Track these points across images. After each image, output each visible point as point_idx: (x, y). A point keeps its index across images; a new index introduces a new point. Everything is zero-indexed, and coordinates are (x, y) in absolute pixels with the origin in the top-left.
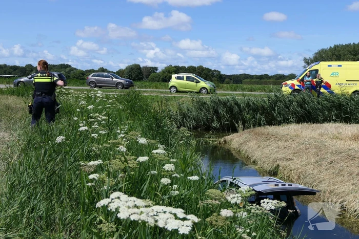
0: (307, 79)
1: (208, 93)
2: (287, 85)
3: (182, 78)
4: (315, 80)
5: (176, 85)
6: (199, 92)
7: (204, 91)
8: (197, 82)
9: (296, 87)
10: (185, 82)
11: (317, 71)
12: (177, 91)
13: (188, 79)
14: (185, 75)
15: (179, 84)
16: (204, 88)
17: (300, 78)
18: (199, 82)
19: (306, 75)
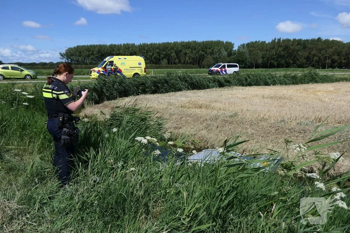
0: (108, 67)
1: (32, 78)
2: (94, 71)
3: (7, 68)
4: (113, 67)
5: (3, 74)
6: (25, 78)
7: (28, 77)
8: (22, 71)
9: (101, 72)
10: (10, 71)
11: (112, 62)
12: (4, 78)
13: (13, 68)
14: (10, 66)
15: (5, 73)
16: (28, 75)
17: (103, 66)
18: (23, 70)
19: (106, 65)
